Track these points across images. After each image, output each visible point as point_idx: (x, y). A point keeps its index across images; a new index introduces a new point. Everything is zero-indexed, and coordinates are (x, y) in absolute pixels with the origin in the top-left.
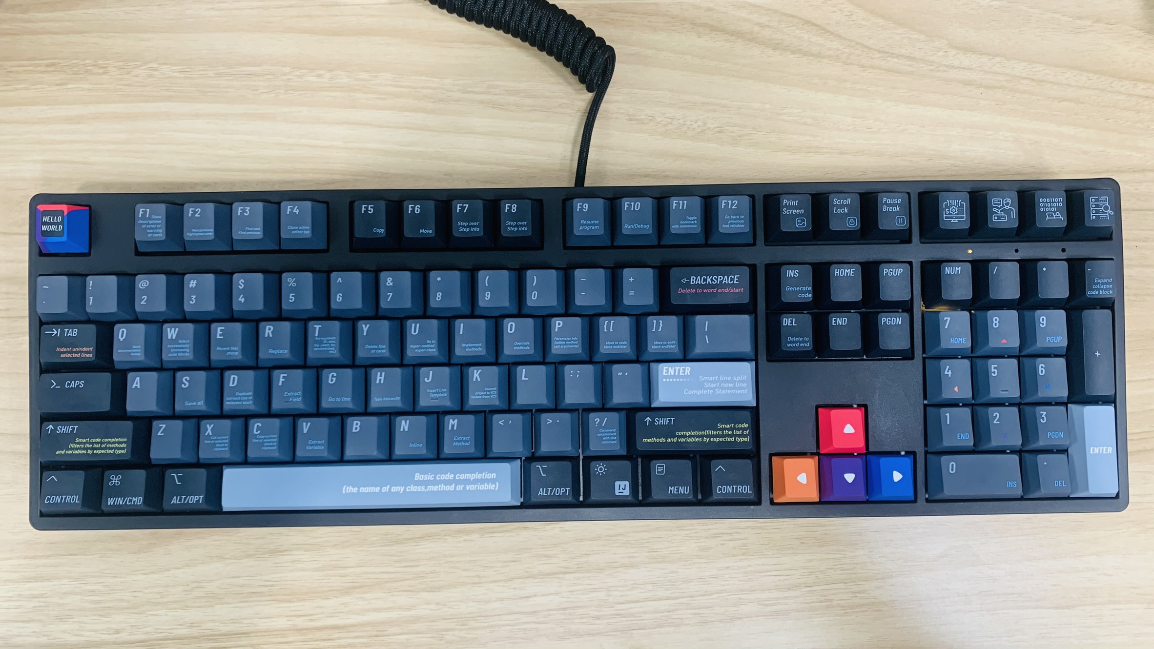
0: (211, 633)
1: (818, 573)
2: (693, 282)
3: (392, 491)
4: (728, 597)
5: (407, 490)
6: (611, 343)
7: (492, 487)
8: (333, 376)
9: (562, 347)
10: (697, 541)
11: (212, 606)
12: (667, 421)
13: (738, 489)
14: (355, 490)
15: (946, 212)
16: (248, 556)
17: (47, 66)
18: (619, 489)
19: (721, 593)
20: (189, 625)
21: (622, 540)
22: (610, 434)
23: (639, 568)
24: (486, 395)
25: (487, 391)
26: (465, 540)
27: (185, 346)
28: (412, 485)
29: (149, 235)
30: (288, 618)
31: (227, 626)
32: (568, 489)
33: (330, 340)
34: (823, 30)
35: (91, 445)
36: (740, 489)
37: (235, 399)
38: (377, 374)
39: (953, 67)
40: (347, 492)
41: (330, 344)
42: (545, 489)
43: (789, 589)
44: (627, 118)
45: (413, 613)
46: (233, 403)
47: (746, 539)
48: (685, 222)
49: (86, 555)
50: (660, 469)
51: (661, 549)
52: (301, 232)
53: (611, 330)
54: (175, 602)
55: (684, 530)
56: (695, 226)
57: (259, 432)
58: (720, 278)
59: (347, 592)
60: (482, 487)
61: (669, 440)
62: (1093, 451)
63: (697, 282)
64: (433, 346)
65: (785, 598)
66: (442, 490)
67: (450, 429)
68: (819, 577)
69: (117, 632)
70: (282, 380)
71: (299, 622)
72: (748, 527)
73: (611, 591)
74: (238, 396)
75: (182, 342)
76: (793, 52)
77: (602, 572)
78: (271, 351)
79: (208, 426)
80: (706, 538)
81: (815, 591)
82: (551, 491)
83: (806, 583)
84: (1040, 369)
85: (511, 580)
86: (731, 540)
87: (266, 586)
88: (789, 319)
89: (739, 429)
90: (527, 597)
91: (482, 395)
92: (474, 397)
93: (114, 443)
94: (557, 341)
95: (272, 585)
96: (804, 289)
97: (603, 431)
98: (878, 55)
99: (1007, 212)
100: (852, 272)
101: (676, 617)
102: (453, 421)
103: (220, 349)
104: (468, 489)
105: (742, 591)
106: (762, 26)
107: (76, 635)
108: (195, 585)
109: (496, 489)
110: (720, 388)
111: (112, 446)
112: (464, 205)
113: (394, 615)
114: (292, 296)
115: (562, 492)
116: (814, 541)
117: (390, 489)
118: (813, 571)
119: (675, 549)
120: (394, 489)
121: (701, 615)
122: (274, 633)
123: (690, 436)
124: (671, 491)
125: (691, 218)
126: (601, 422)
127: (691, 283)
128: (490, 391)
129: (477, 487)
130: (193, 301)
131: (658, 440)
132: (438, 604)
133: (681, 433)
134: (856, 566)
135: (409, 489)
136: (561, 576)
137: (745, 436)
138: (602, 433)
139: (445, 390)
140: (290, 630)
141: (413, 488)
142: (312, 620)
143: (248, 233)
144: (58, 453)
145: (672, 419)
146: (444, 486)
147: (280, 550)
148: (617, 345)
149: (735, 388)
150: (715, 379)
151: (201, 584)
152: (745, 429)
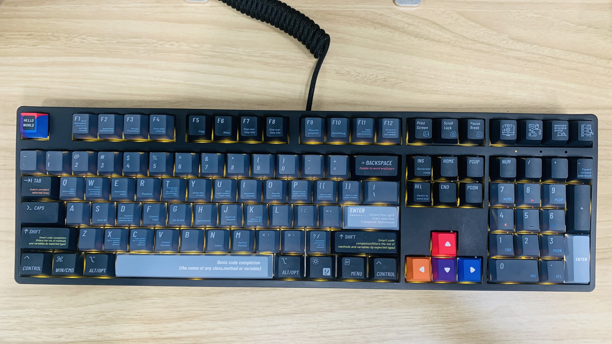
0: (108, 339)
1: (428, 318)
2: (368, 164)
3: (205, 269)
4: (381, 329)
5: (213, 269)
6: (323, 195)
7: (258, 269)
8: (175, 208)
9: (297, 196)
10: (366, 299)
11: (109, 325)
12: (352, 237)
13: (388, 274)
14: (186, 268)
15: (504, 131)
16: (129, 299)
17: (28, 35)
18: (325, 272)
19: (377, 327)
20: (97, 334)
21: (326, 297)
22: (321, 243)
23: (334, 312)
24: (256, 220)
25: (256, 218)
26: (243, 295)
27: (98, 190)
28: (216, 267)
29: (80, 131)
30: (150, 333)
31: (117, 336)
32: (298, 271)
33: (175, 189)
34: (442, 27)
35: (48, 241)
36: (389, 274)
37: (124, 218)
38: (199, 208)
39: (511, 50)
40: (182, 269)
41: (174, 191)
42: (286, 271)
43: (413, 326)
44: (335, 72)
45: (215, 332)
46: (122, 221)
47: (391, 298)
48: (364, 132)
49: (44, 296)
50: (347, 262)
51: (346, 302)
52: (160, 131)
53: (323, 188)
54: (90, 322)
55: (359, 293)
56: (370, 134)
57: (136, 236)
58: (382, 162)
59: (180, 320)
60: (252, 269)
61: (352, 247)
62: (577, 259)
63: (370, 164)
64: (229, 193)
65: (411, 330)
66: (231, 270)
67: (236, 237)
68: (429, 320)
69: (60, 337)
70: (148, 209)
71: (155, 335)
72: (392, 292)
73: (319, 324)
74: (125, 217)
75: (96, 187)
76: (425, 39)
77: (315, 314)
78: (143, 194)
79: (109, 232)
80: (370, 297)
81: (427, 327)
82: (289, 272)
83: (422, 323)
84: (551, 216)
85: (267, 316)
86: (384, 299)
87: (138, 315)
88: (418, 185)
89: (389, 242)
90: (275, 326)
91: (254, 220)
92: (249, 221)
93: (59, 240)
94: (295, 193)
95: (141, 315)
96: (427, 169)
97: (317, 241)
98: (471, 42)
99: (537, 132)
100: (452, 161)
101: (353, 338)
102: (238, 233)
103: (116, 192)
104: (245, 270)
105: (388, 326)
106: (409, 24)
107: (38, 338)
108: (101, 313)
109: (260, 270)
110: (380, 220)
111: (59, 241)
112: (247, 119)
113: (205, 333)
114: (155, 165)
115: (295, 273)
116: (428, 301)
117: (204, 268)
118: (426, 317)
119: (353, 303)
120: (206, 269)
121: (366, 338)
122: (142, 340)
123: (363, 245)
124: (353, 274)
125: (368, 130)
126: (317, 236)
127: (367, 164)
128: (258, 218)
129: (250, 269)
130: (102, 166)
131: (346, 247)
132: (228, 327)
133: (359, 244)
134: (449, 314)
135: (214, 269)
136: (293, 315)
137: (393, 246)
138: (317, 242)
139: (235, 217)
140: (150, 339)
141: (216, 269)
142: (162, 334)
143: (132, 131)
144: (30, 244)
145: (354, 236)
146: (233, 268)
147: (145, 296)
148: (326, 196)
149: (388, 220)
150: (378, 215)
151: (104, 313)
152: (393, 242)
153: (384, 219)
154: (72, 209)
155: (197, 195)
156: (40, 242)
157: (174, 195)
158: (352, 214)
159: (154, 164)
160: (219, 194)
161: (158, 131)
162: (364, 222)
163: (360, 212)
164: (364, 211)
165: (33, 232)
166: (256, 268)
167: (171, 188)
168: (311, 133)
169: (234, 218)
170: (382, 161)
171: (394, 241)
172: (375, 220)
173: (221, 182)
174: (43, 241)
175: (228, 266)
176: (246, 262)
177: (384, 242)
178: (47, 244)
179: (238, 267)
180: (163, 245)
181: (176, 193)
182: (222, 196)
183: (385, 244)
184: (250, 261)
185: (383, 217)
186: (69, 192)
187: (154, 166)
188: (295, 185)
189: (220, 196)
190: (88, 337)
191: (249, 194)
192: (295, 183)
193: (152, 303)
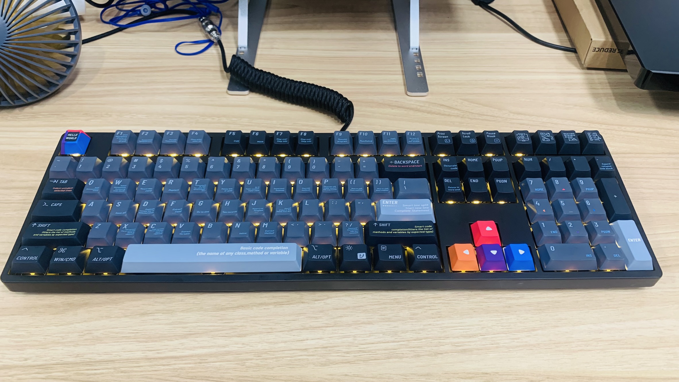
0: (88, 360)
1: (487, 328)
4: (431, 341)
6: (354, 189)
7: (286, 253)
8: (201, 202)
9: (327, 190)
10: (410, 310)
11: (94, 345)
12: (386, 225)
13: (430, 257)
14: (204, 254)
15: (518, 137)
16: (126, 316)
18: (360, 256)
19: (427, 339)
20: (76, 355)
22: (354, 230)
23: (373, 325)
24: (285, 211)
25: (285, 209)
27: (123, 187)
28: (238, 252)
29: (119, 142)
30: (143, 352)
32: (330, 256)
33: (203, 186)
34: (450, 107)
35: (55, 232)
37: (144, 211)
38: (226, 202)
40: (199, 255)
42: (316, 256)
46: (142, 213)
48: (390, 140)
50: (384, 248)
51: (387, 314)
52: (197, 141)
53: (354, 184)
54: (70, 342)
56: (395, 141)
57: (154, 227)
59: (185, 337)
60: (279, 253)
61: (388, 232)
62: (630, 240)
63: (398, 163)
64: (258, 189)
65: (468, 342)
67: (263, 227)
68: (488, 330)
69: (26, 360)
70: (172, 203)
71: (150, 354)
73: (356, 337)
74: (147, 210)
78: (170, 190)
79: (125, 225)
81: (487, 338)
82: (320, 257)
84: (587, 203)
85: (292, 330)
87: (133, 333)
88: (448, 180)
89: (427, 228)
90: (302, 340)
91: (283, 211)
92: (278, 212)
93: (69, 231)
94: (325, 188)
95: (137, 333)
96: (453, 166)
99: (550, 138)
100: (476, 160)
101: (399, 352)
102: (266, 224)
103: (142, 189)
104: (271, 253)
105: (440, 338)
108: (87, 332)
110: (415, 209)
112: (281, 133)
113: (214, 350)
115: (326, 257)
117: (225, 254)
118: (484, 327)
119: (395, 314)
120: (227, 254)
121: (415, 352)
122: (132, 361)
123: (399, 231)
124: (390, 257)
125: (393, 139)
126: (349, 225)
127: (395, 163)
128: (287, 209)
129: (277, 253)
130: (134, 167)
131: (381, 232)
132: (243, 344)
133: (394, 230)
134: (510, 324)
135: (236, 254)
136: (324, 328)
137: (431, 231)
138: (349, 229)
140: (143, 359)
142: (158, 353)
143: (170, 141)
144: (34, 235)
145: (389, 224)
146: (257, 253)
147: (147, 313)
148: (357, 190)
149: (422, 209)
150: (411, 206)
151: (91, 332)
152: (430, 228)
153: (418, 208)
154: (91, 204)
155: (225, 191)
156: (46, 234)
157: (202, 191)
158: (384, 205)
159: (187, 165)
160: (248, 189)
161: (195, 141)
162: (398, 211)
163: (392, 203)
164: (397, 203)
165: (41, 225)
166: (283, 252)
167: (199, 186)
168: (340, 141)
169: (262, 209)
170: (409, 161)
171: (431, 226)
172: (409, 210)
173: (251, 181)
174: (50, 232)
175: (252, 251)
176: (273, 247)
177: (421, 228)
178: (53, 235)
179: (263, 252)
180: (182, 234)
181: (204, 189)
182: (250, 191)
183: (422, 229)
184: (277, 247)
185: (417, 207)
186: (93, 190)
187: (186, 166)
188: (325, 182)
189: (249, 191)
190: (62, 359)
191: (279, 189)
192: (325, 180)
193: (154, 319)
